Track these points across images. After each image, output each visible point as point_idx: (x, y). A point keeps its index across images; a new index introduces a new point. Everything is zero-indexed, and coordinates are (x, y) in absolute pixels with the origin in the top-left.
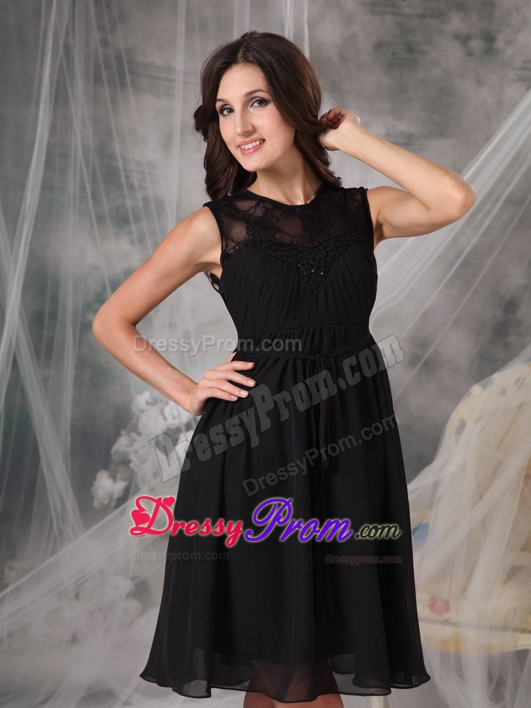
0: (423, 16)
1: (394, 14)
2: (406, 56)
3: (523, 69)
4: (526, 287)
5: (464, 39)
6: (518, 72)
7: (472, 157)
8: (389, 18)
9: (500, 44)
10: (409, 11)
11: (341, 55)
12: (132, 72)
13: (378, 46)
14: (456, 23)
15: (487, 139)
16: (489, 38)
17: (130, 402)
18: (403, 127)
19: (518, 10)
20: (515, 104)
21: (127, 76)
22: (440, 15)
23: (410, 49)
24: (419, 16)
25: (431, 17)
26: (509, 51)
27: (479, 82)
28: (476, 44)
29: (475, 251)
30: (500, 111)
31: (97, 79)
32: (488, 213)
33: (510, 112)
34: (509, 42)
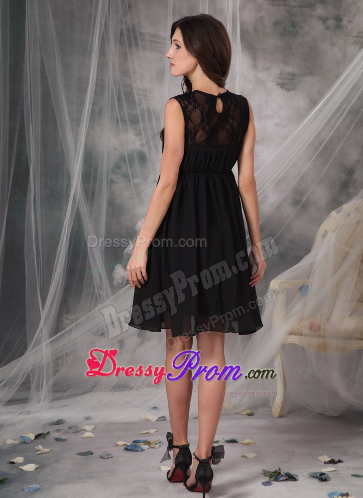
0: (301, 7)
1: (285, 5)
2: (291, 29)
3: (358, 37)
4: (358, 161)
5: (324, 20)
6: (355, 38)
7: (329, 87)
8: (282, 8)
9: (344, 23)
10: (293, 4)
11: (255, 29)
12: (142, 40)
13: (276, 24)
14: (320, 10)
15: (338, 77)
16: (338, 19)
17: (135, 224)
18: (289, 69)
19: (355, 3)
20: (353, 57)
21: (139, 41)
22: (311, 6)
23: (294, 25)
24: (299, 7)
25: (306, 7)
26: (350, 27)
27: (333, 44)
28: (331, 23)
29: (331, 141)
30: (344, 61)
31: (122, 43)
32: (338, 119)
33: (351, 61)
34: (350, 22)
